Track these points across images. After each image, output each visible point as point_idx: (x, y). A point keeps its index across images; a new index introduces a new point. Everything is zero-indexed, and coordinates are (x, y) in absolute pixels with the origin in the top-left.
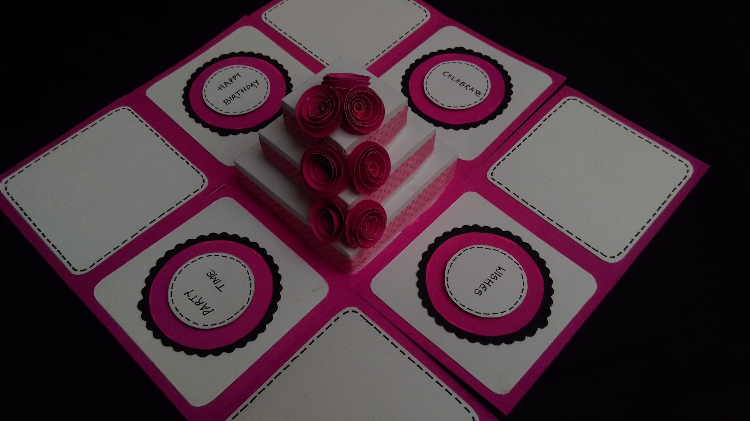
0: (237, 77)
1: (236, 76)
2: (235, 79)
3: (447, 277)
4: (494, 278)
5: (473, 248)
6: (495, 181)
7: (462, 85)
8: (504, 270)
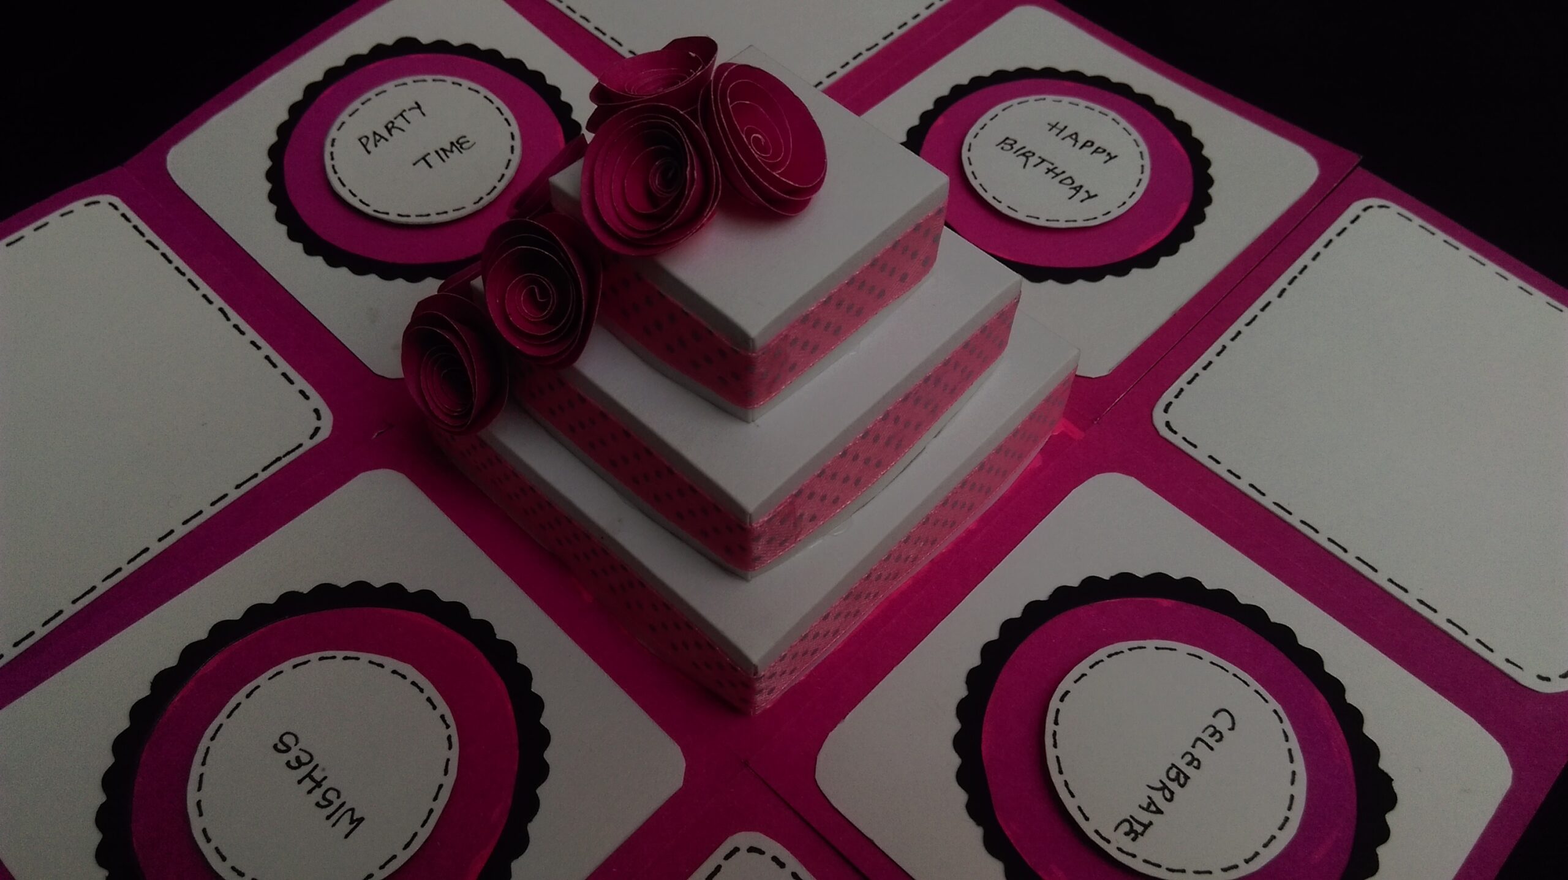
0: (1104, 157)
1: (1105, 154)
2: (1095, 151)
3: (357, 659)
4: (324, 798)
5: (450, 748)
6: (727, 857)
7: (1173, 774)
8: (347, 836)
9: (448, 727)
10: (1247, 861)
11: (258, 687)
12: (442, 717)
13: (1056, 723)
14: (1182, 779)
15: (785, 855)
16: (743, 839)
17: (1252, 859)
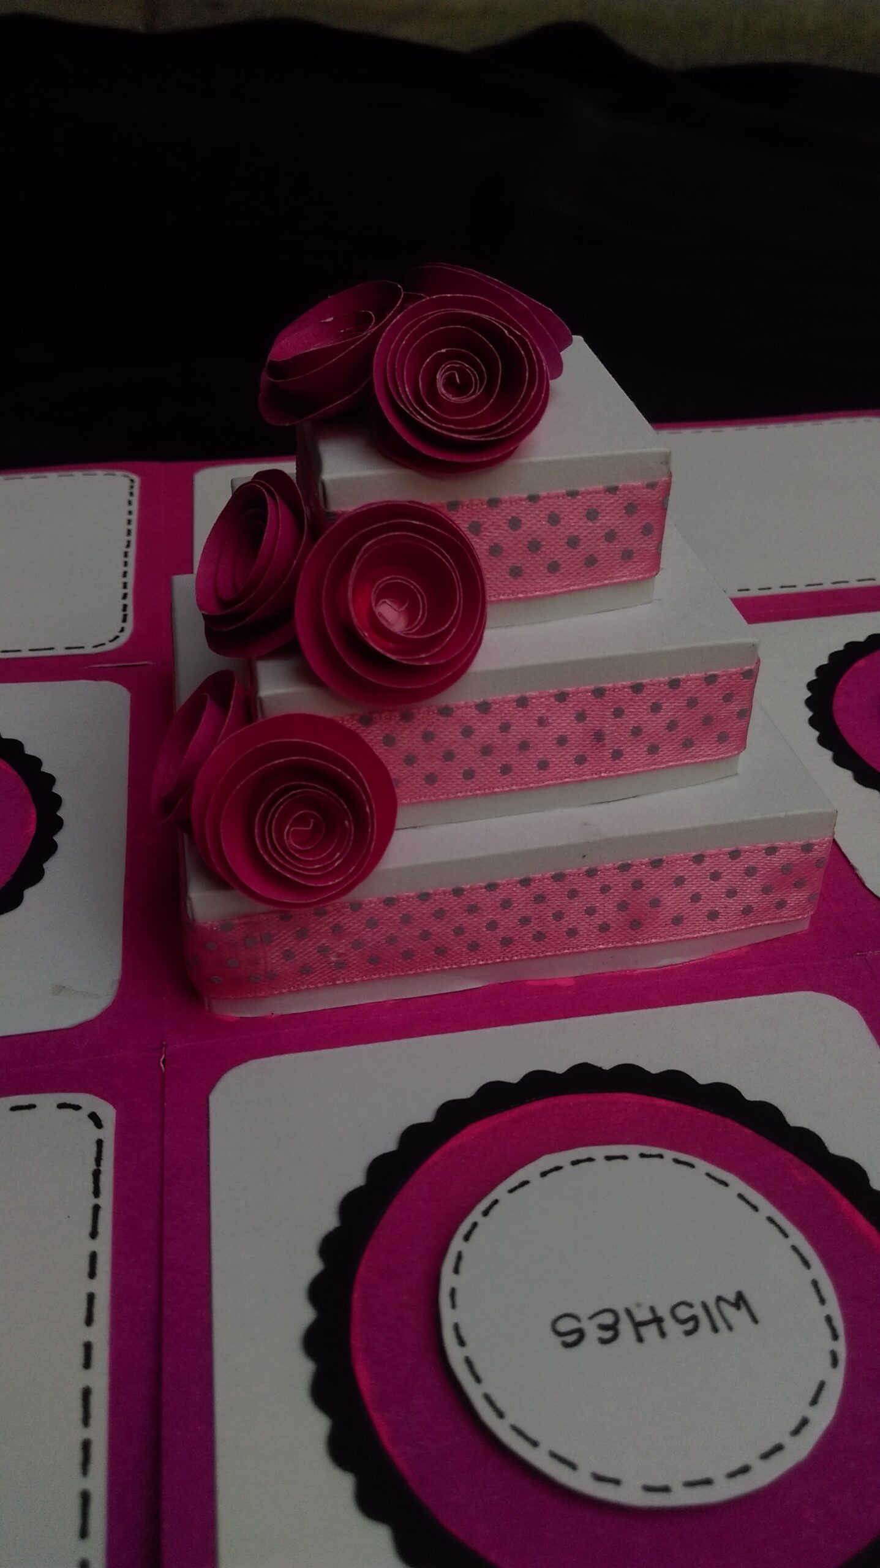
3: (496, 1202)
8: (755, 1320)
11: (457, 1326)
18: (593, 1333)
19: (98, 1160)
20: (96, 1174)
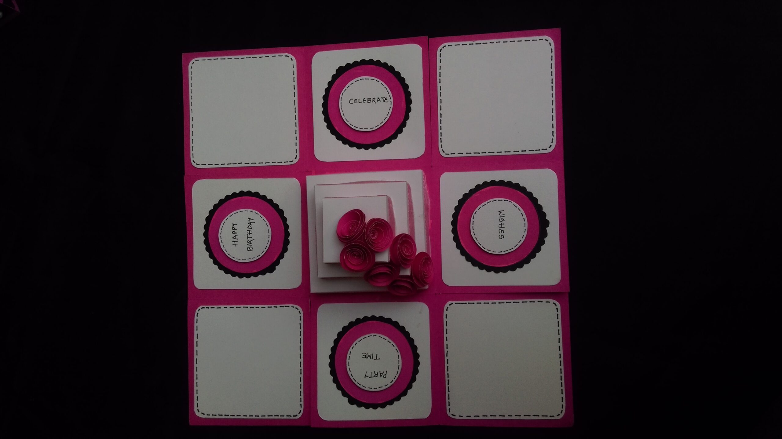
0: (235, 226)
2: (235, 229)
3: (479, 243)
4: (502, 221)
5: (476, 212)
6: (449, 154)
7: (370, 101)
8: (503, 211)
9: (474, 216)
10: (374, 80)
11: (499, 252)
12: (473, 219)
13: (378, 125)
14: (369, 100)
15: (440, 146)
16: (443, 155)
17: (373, 79)
18: (502, 233)
19: (459, 303)
20: (462, 303)
